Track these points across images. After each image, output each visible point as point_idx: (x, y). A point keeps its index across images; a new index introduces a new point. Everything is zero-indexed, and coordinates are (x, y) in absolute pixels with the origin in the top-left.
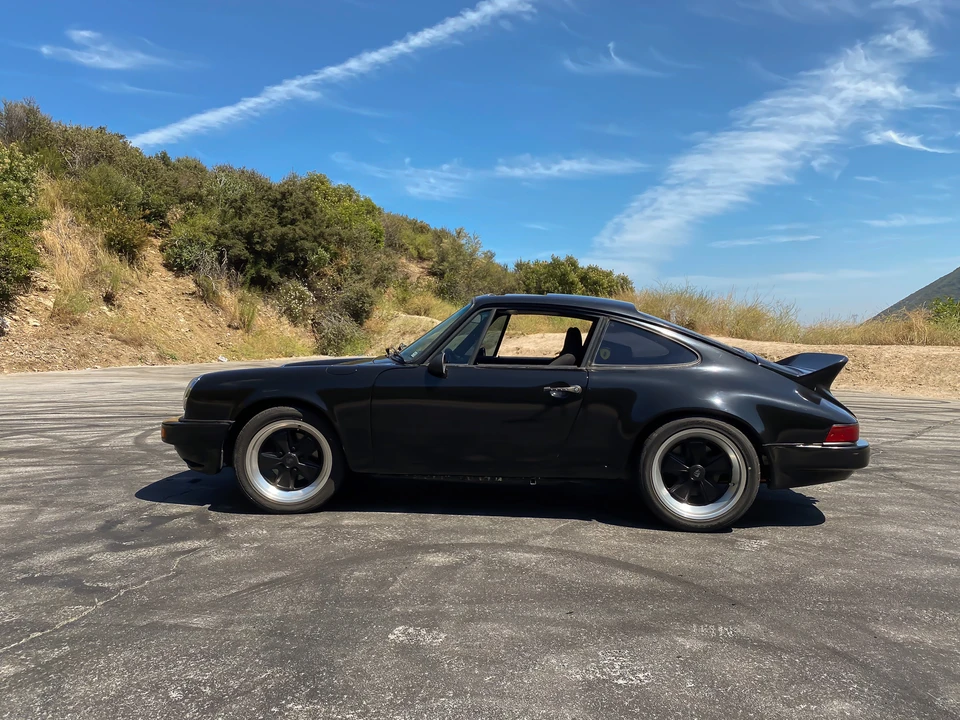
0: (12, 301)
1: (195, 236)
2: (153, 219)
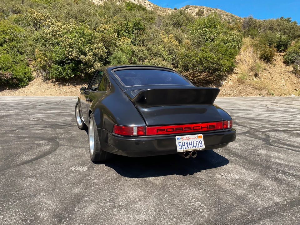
0: (227, 77)
1: (294, 50)
2: (281, 46)
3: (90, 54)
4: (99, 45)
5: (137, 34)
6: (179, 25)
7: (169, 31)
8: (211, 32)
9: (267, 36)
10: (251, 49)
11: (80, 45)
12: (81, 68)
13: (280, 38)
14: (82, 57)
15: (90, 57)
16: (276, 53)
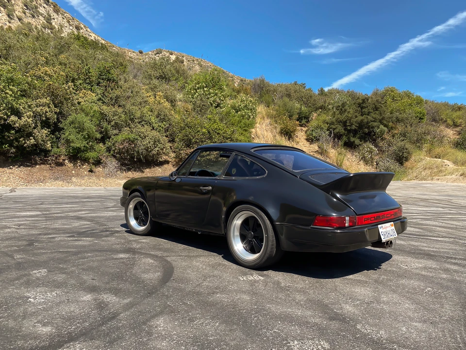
1: (318, 125)
2: (303, 119)
3: (28, 114)
4: (44, 100)
5: (106, 87)
6: (166, 79)
7: (155, 87)
8: (216, 94)
9: (285, 105)
10: (268, 121)
11: (10, 99)
12: (9, 137)
13: (301, 109)
14: (13, 118)
15: (29, 120)
16: (298, 128)
